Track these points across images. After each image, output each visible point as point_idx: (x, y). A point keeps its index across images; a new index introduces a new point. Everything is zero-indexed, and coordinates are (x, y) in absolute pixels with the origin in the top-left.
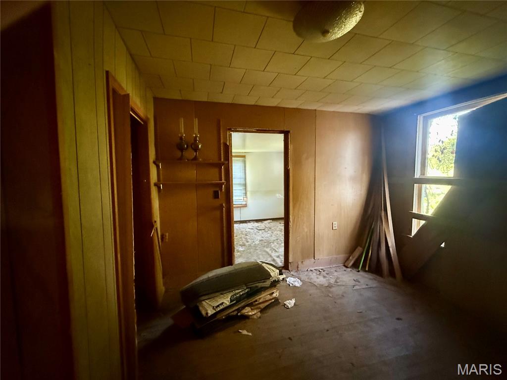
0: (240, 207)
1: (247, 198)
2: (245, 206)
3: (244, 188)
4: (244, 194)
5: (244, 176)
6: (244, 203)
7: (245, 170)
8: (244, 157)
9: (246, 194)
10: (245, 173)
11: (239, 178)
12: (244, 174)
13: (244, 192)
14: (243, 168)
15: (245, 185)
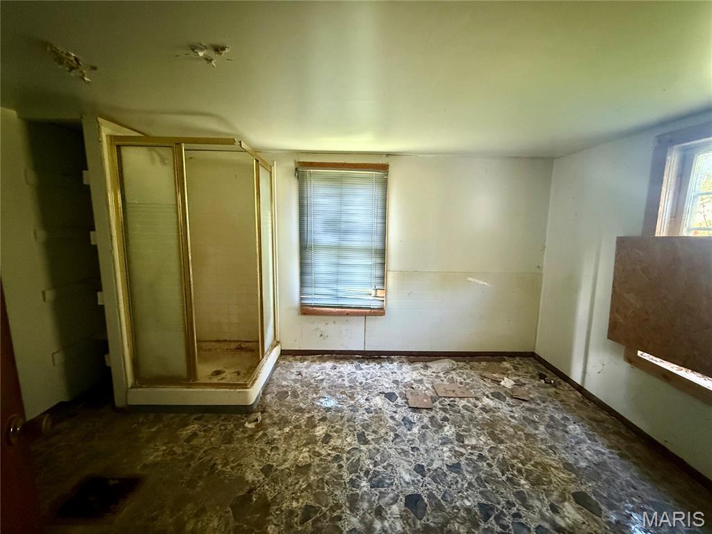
0: (365, 315)
1: (384, 289)
2: (380, 312)
3: (379, 261)
4: (380, 281)
5: (379, 227)
6: (376, 304)
7: (385, 208)
8: (384, 168)
9: (383, 279)
10: (384, 217)
11: (365, 233)
12: (380, 221)
13: (378, 273)
14: (380, 204)
15: (382, 253)
